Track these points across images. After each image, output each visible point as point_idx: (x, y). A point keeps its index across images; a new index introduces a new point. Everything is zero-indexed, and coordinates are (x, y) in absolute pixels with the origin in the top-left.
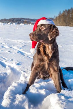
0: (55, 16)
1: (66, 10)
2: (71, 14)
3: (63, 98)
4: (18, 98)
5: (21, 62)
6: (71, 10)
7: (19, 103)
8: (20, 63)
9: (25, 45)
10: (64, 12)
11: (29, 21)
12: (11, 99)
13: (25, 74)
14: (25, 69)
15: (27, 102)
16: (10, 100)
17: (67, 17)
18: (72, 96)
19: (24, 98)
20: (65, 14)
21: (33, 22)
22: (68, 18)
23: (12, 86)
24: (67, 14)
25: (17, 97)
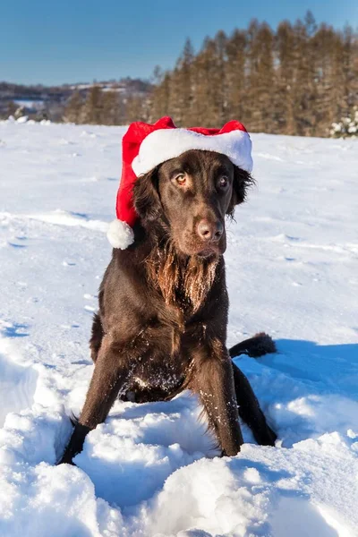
0: (156, 72)
1: (221, 36)
2: (253, 56)
3: (252, 475)
4: (47, 480)
5: (21, 322)
6: (249, 37)
7: (54, 501)
8: (17, 326)
9: (22, 234)
10: (211, 45)
11: (7, 98)
12: (16, 483)
13: (57, 377)
14: (50, 355)
15: (89, 498)
16: (12, 488)
17: (228, 76)
18: (290, 469)
19: (74, 479)
20: (216, 56)
21: (29, 104)
22: (232, 79)
23: (9, 431)
24: (226, 58)
25: (43, 477)
